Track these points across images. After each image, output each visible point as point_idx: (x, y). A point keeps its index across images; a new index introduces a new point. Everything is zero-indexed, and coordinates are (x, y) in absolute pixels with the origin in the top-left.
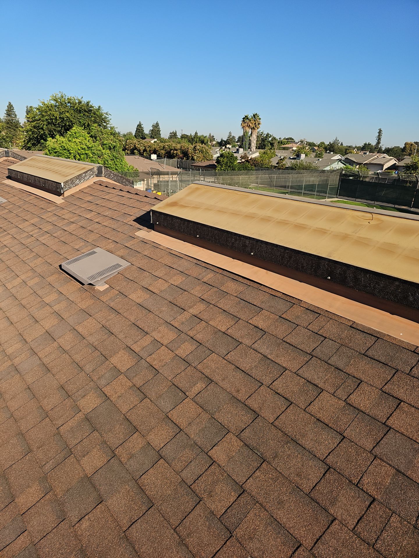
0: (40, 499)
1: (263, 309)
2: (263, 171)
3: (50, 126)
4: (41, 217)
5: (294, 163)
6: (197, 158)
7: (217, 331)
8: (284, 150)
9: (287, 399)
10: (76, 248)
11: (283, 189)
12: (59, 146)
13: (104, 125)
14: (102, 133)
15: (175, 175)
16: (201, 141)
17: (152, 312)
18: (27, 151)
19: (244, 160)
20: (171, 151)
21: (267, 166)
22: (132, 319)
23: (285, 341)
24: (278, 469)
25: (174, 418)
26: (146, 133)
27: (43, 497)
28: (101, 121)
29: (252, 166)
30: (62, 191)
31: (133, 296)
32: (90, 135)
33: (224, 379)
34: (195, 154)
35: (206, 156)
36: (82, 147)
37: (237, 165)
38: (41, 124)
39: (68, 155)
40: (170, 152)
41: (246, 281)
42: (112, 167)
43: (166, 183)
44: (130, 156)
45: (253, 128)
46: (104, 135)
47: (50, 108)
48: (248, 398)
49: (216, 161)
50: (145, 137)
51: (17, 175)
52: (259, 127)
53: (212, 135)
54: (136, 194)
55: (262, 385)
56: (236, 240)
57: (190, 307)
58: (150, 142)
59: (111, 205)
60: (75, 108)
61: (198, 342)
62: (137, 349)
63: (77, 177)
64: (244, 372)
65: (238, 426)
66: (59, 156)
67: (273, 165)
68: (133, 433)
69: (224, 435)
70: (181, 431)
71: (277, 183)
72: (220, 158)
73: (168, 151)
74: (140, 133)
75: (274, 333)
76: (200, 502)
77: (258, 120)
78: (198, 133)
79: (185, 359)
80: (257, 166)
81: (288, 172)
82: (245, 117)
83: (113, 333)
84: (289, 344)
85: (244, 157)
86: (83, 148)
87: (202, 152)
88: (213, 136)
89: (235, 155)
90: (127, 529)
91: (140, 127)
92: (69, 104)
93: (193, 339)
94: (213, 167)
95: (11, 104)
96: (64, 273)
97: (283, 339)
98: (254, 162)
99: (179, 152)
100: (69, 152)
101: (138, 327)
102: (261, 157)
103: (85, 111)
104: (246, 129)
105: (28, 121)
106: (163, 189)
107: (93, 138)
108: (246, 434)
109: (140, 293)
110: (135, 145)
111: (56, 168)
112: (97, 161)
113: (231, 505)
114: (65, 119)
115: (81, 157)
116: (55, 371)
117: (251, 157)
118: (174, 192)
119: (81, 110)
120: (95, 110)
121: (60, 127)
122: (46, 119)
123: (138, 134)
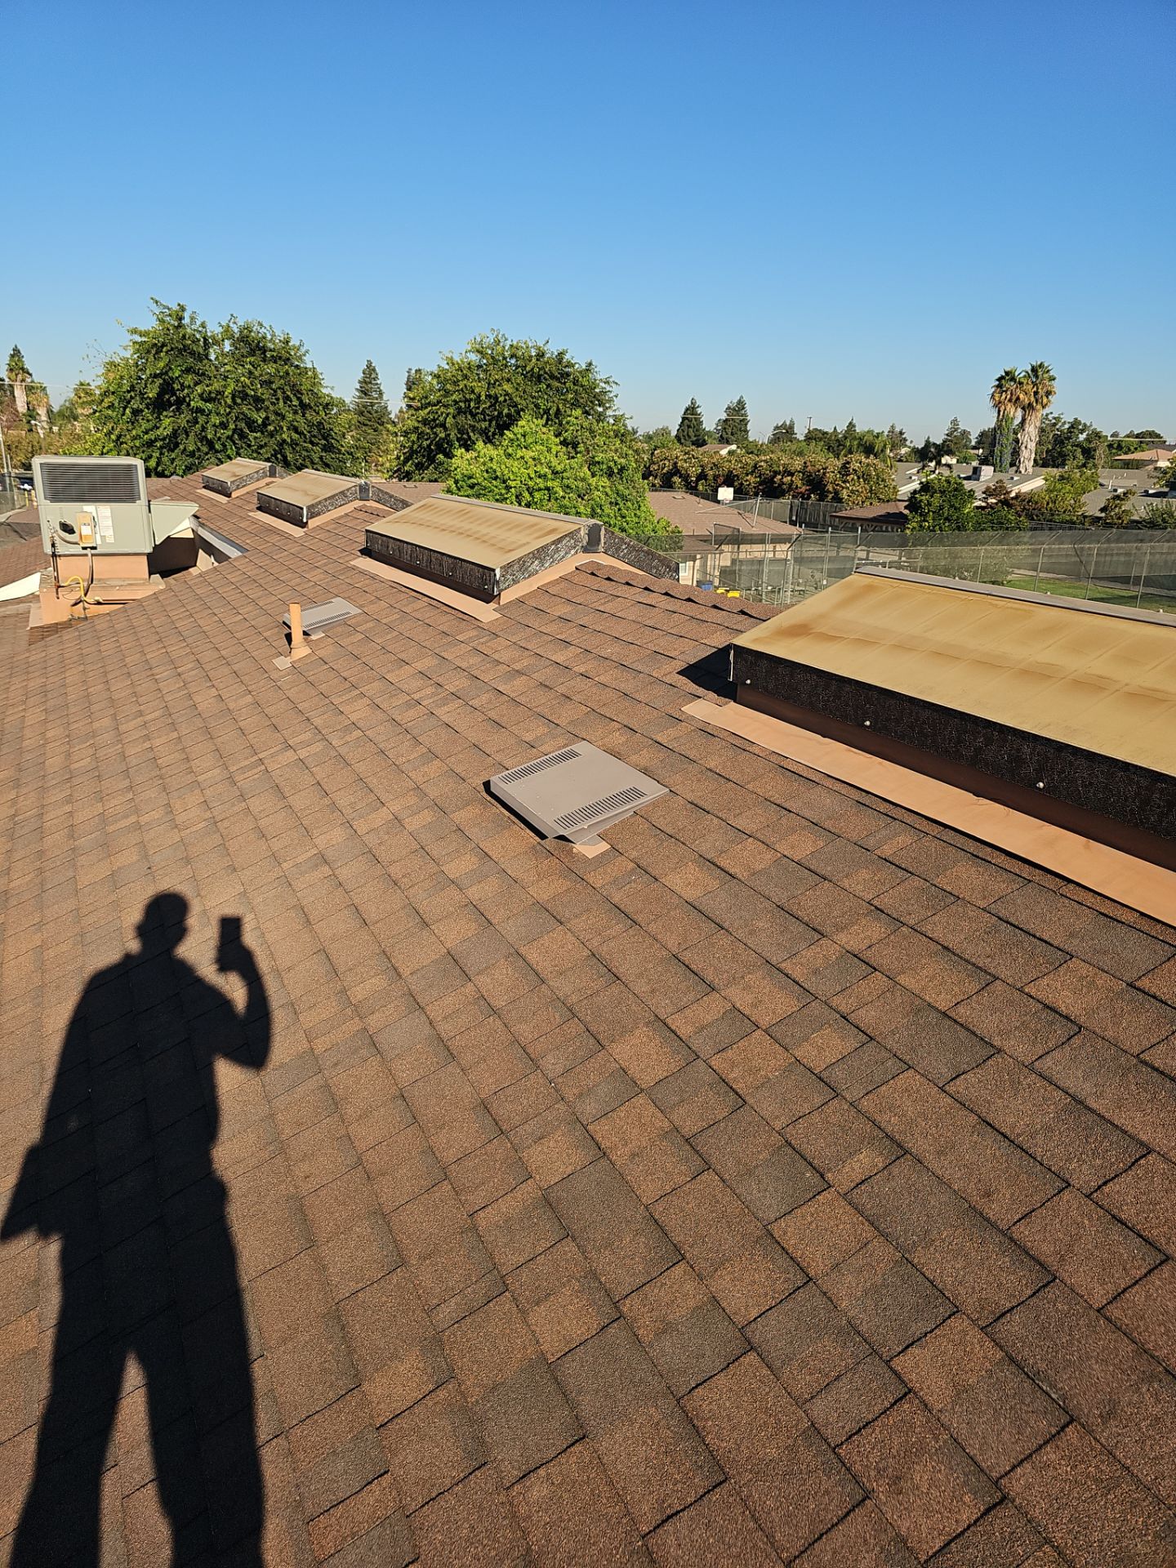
0: (424, 1397)
1: (1072, 956)
2: (1055, 532)
3: (461, 419)
4: (442, 654)
5: (1160, 507)
6: (848, 496)
7: (920, 1007)
8: (1128, 468)
9: (1150, 1243)
10: (527, 739)
11: (1119, 586)
12: (482, 471)
13: (596, 412)
14: (594, 432)
15: (783, 545)
16: (866, 448)
17: (726, 930)
18: (404, 483)
19: (994, 501)
20: (775, 477)
21: (1068, 518)
22: (672, 943)
23: (1145, 1063)
24: (1120, 1454)
25: (790, 1243)
26: (707, 429)
27: (432, 1391)
28: (591, 402)
29: (1020, 517)
30: (495, 589)
31: (675, 881)
32: (562, 439)
33: (940, 1153)
34: (844, 485)
35: (877, 488)
36: (538, 470)
37: (972, 514)
38: (442, 413)
39: (503, 491)
40: (771, 480)
41: (1016, 867)
42: (612, 523)
43: (755, 567)
44: (661, 493)
45: (1030, 405)
46: (598, 437)
47: (465, 371)
48: (1020, 1220)
49: (907, 503)
50: (704, 440)
51: (388, 547)
52: (1049, 401)
53: (897, 430)
54: (689, 600)
55: (1067, 1187)
56: (989, 741)
57: (841, 928)
58: (718, 452)
59: (618, 630)
60: (528, 369)
61: (862, 1031)
62: (685, 1031)
63: (536, 552)
64: (1007, 1138)
65: (986, 1299)
66: (480, 494)
67: (1087, 514)
68: (671, 1264)
69: (940, 1319)
70: (811, 1283)
71: (1101, 568)
72: (922, 495)
73: (766, 478)
74: (691, 430)
75: (1109, 1034)
76: (864, 1500)
77: (1046, 382)
78: (857, 425)
79: (824, 1075)
80: (1037, 516)
81: (1137, 534)
82: (1004, 374)
83: (618, 975)
84: (1162, 1073)
85: (994, 490)
86: (542, 472)
87: (866, 477)
88: (901, 433)
89: (968, 485)
90: (650, 1532)
91: (692, 414)
92: (513, 361)
93: (847, 1020)
94: (898, 520)
95: (373, 365)
96: (496, 803)
97: (1141, 1056)
98: (1027, 507)
99: (797, 481)
100: (504, 485)
101: (687, 966)
102: (1049, 491)
103: (552, 377)
104: (1005, 409)
105: (409, 406)
106: (744, 582)
107: (567, 447)
108: (1014, 1326)
109: (692, 871)
110: (676, 463)
111: (483, 530)
112: (575, 508)
113: (962, 1533)
114: (500, 399)
115: (533, 498)
116: (467, 1059)
117: (1017, 491)
118: (777, 590)
119: (542, 375)
120: (579, 372)
121: (485, 420)
122: (455, 401)
123: (686, 433)
